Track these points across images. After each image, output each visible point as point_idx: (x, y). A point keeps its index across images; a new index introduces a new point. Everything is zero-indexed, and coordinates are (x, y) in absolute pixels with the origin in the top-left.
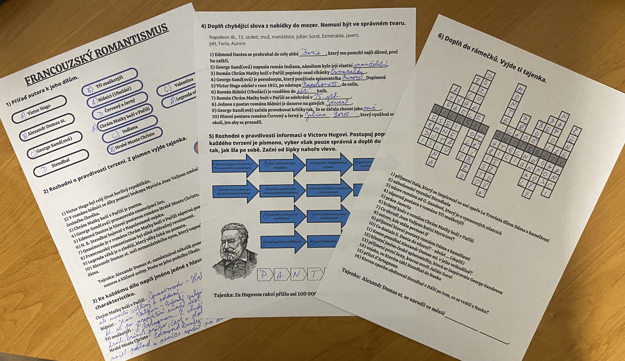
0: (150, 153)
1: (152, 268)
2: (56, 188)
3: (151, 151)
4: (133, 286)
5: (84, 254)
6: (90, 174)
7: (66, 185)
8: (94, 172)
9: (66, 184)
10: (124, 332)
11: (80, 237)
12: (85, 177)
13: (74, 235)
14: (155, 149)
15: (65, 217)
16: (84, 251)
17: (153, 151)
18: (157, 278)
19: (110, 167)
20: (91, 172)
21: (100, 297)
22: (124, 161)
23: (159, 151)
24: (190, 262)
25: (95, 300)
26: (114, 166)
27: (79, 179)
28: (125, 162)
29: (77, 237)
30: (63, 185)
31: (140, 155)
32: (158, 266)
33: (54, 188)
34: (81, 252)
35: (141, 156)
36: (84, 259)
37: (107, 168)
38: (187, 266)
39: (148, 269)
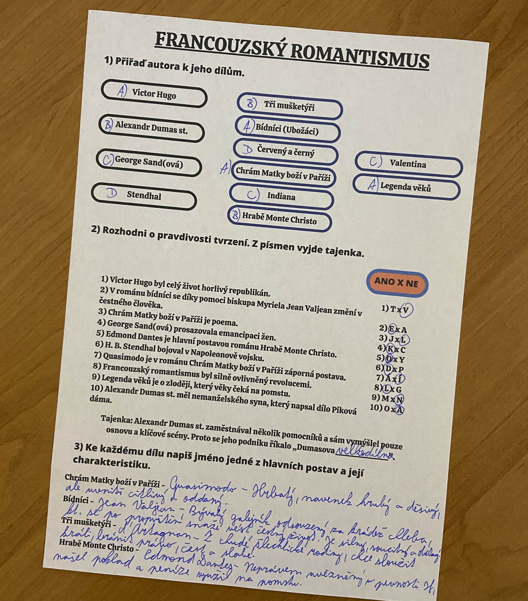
0: (293, 249)
1: (198, 438)
2: (115, 231)
3: (296, 248)
4: (154, 452)
5: (103, 361)
6: (181, 236)
7: (133, 235)
8: (189, 237)
9: (135, 233)
10: (99, 522)
11: (112, 329)
12: (171, 237)
13: (103, 321)
14: (304, 247)
15: (104, 285)
16: (106, 355)
17: (300, 250)
18: (199, 459)
19: (217, 241)
20: (184, 234)
21: (91, 445)
22: (246, 242)
23: (309, 253)
24: (264, 460)
25: (80, 446)
26: (225, 243)
27: (160, 236)
28: (245, 245)
29: (106, 328)
30: (129, 233)
31: (275, 245)
32: (210, 439)
33: (112, 231)
34: (99, 355)
35: (275, 248)
36: (98, 368)
37: (213, 240)
38: (257, 464)
39: (192, 437)
